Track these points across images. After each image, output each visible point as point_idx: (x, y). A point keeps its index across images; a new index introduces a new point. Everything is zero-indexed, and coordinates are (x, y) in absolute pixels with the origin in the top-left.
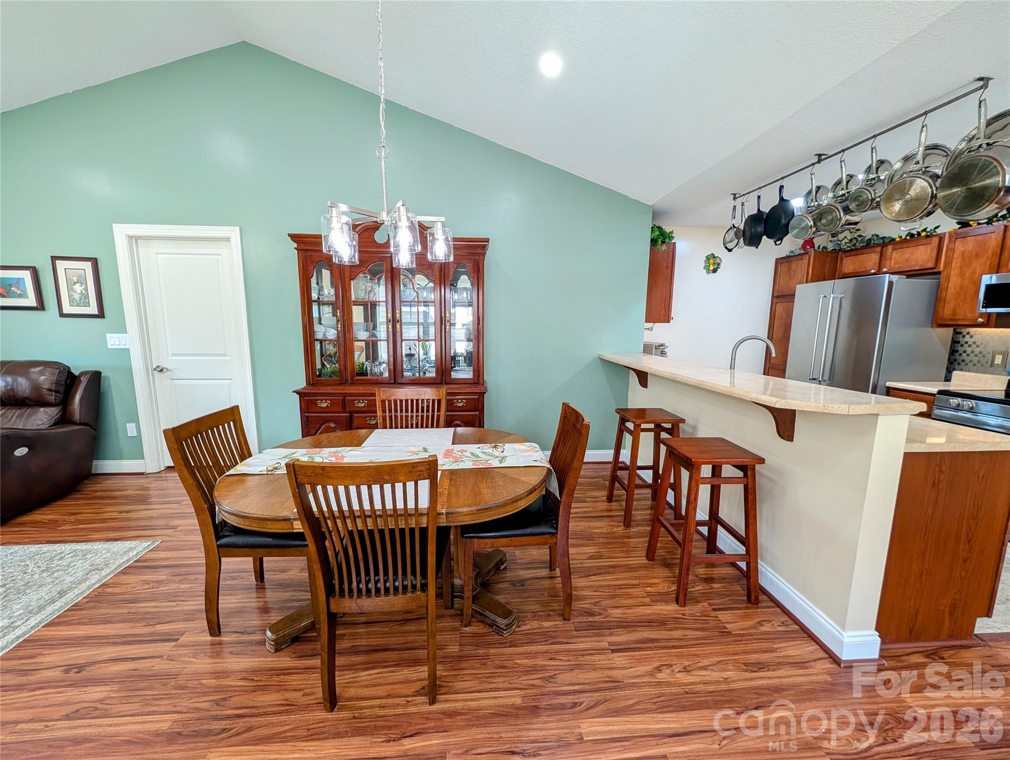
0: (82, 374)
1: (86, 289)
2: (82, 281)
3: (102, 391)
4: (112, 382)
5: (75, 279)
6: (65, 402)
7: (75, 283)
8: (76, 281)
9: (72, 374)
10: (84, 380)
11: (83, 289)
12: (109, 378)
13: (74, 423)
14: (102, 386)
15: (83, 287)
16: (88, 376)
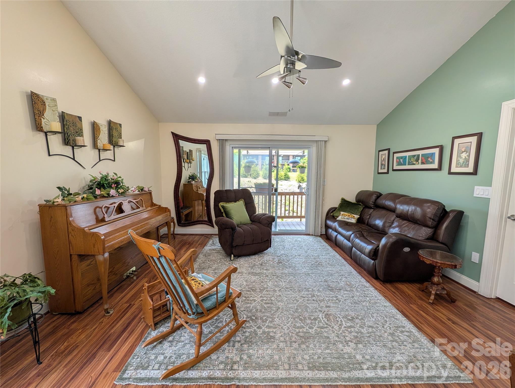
0: (452, 211)
1: (469, 156)
2: (468, 150)
3: (461, 224)
4: (470, 220)
5: (463, 150)
6: (436, 227)
7: (463, 152)
8: (463, 151)
9: (445, 210)
10: (451, 216)
11: (467, 156)
12: (468, 217)
13: (438, 241)
14: (462, 221)
15: (468, 154)
16: (454, 214)
